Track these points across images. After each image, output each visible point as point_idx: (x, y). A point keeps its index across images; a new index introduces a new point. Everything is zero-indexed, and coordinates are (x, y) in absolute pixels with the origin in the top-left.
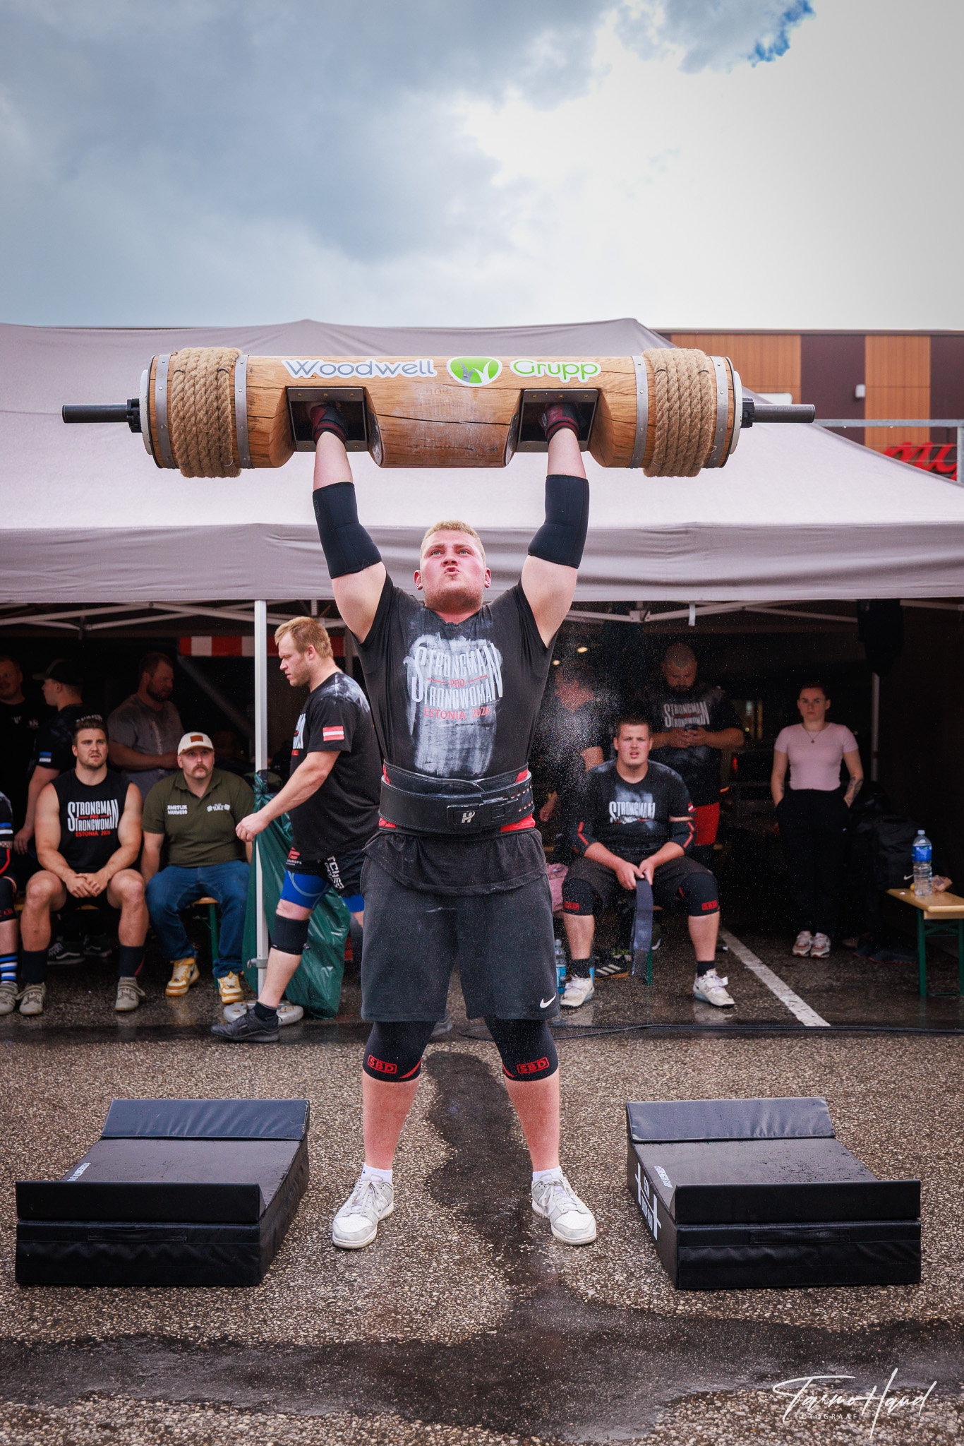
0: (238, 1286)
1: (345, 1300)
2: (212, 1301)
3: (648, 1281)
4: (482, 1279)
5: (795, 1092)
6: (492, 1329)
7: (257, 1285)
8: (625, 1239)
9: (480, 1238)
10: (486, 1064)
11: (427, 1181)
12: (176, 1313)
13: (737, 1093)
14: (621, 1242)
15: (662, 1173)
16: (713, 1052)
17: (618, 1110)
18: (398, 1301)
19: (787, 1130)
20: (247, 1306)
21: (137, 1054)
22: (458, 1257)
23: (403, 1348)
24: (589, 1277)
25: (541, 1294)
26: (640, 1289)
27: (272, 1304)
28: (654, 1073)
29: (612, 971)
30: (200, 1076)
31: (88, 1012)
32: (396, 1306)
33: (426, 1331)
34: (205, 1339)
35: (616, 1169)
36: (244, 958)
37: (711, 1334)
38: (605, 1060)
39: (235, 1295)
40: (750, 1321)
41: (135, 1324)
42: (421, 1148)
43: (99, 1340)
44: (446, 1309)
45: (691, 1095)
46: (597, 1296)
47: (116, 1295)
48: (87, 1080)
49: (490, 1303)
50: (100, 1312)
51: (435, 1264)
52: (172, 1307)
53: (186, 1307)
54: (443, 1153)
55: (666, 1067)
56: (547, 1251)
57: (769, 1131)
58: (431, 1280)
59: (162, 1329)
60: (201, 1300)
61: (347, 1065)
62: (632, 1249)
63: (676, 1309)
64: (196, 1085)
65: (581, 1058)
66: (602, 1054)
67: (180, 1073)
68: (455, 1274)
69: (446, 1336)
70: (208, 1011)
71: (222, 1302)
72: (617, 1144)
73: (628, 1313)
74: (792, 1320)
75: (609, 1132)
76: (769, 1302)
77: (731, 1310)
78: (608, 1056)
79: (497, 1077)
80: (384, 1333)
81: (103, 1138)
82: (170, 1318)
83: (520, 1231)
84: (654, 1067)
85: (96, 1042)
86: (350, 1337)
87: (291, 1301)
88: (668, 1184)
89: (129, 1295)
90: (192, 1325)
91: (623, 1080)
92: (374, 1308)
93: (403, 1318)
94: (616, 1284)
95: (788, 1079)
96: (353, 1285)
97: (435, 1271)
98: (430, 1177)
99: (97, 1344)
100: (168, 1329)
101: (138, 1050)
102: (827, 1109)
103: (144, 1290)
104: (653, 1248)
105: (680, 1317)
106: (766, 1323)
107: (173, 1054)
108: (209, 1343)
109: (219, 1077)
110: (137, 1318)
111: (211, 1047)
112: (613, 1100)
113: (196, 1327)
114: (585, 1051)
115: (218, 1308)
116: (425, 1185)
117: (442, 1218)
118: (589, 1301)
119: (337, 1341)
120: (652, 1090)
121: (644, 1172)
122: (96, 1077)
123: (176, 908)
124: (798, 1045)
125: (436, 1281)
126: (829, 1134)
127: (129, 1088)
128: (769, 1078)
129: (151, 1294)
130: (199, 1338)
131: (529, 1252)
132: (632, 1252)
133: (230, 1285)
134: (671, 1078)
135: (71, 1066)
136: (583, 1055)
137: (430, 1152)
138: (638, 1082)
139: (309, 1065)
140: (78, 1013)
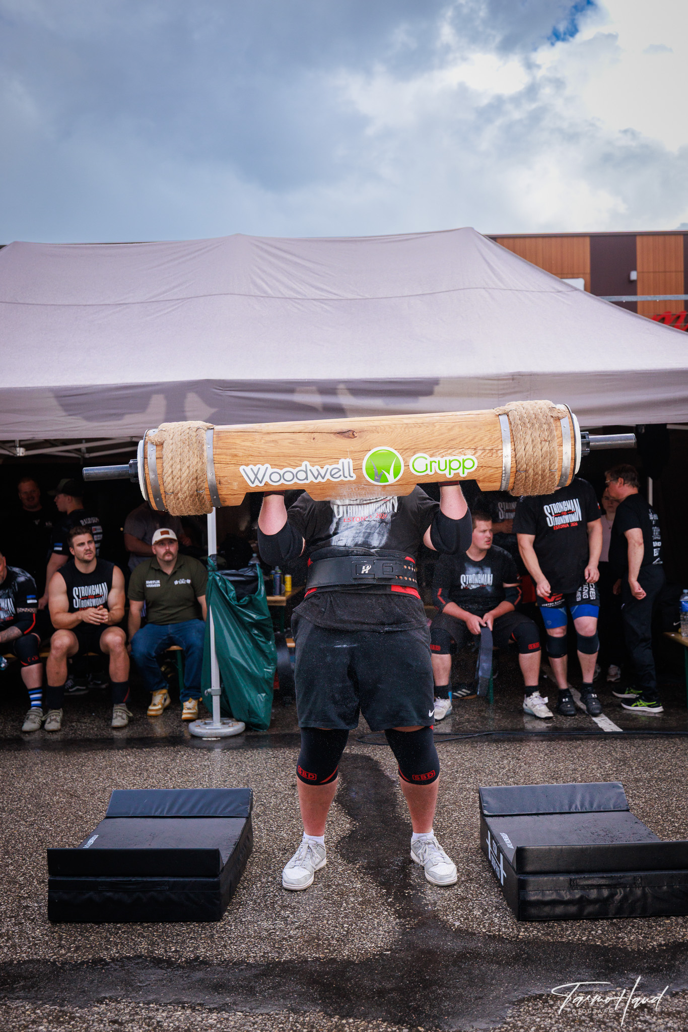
0: (205, 922)
1: (282, 930)
2: (188, 933)
3: (498, 915)
4: (379, 914)
5: (599, 779)
6: (387, 950)
7: (219, 921)
8: (480, 885)
9: (376, 886)
10: (377, 762)
11: (337, 845)
12: (162, 941)
13: (557, 780)
14: (478, 888)
15: (506, 838)
16: (539, 751)
17: (472, 793)
18: (319, 931)
19: (595, 806)
20: (212, 936)
21: (128, 757)
22: (361, 899)
23: (324, 965)
24: (455, 912)
25: (422, 924)
26: (492, 921)
27: (230, 934)
28: (497, 766)
29: (465, 694)
30: (173, 772)
31: (93, 729)
32: (318, 935)
33: (340, 952)
34: (183, 959)
35: (472, 835)
36: (202, 689)
37: (544, 952)
38: (462, 757)
39: (203, 928)
40: (572, 943)
41: (133, 949)
43: (108, 960)
44: (354, 936)
45: (524, 782)
46: (462, 926)
47: (119, 929)
48: (94, 776)
49: (385, 932)
50: (108, 941)
51: (345, 905)
52: (159, 937)
53: (169, 936)
54: (348, 826)
55: (505, 762)
56: (424, 894)
57: (582, 807)
58: (342, 915)
59: (152, 953)
60: (180, 931)
61: (278, 764)
62: (486, 892)
63: (519, 935)
64: (171, 779)
66: (459, 753)
67: (159, 770)
68: (359, 912)
69: (355, 956)
70: (177, 727)
71: (194, 933)
72: (472, 817)
73: (484, 938)
74: (602, 942)
75: (466, 809)
76: (585, 929)
77: (558, 935)
78: (464, 755)
79: (385, 771)
80: (310, 954)
81: (107, 818)
82: (158, 945)
83: (405, 881)
84: (497, 762)
85: (99, 749)
86: (286, 957)
87: (243, 932)
88: (511, 846)
89: (128, 928)
90: (173, 950)
91: (475, 771)
92: (302, 936)
93: (324, 943)
94: (475, 917)
95: (594, 769)
96: (287, 920)
97: (345, 910)
98: (339, 842)
99: (107, 964)
100: (157, 952)
101: (129, 755)
102: (623, 790)
103: (139, 925)
104: (500, 891)
105: (522, 941)
106: (584, 945)
107: (154, 757)
108: (186, 962)
109: (187, 773)
110: (134, 944)
111: (180, 752)
112: (468, 786)
113: (176, 951)
114: (447, 752)
115: (192, 937)
116: (336, 848)
117: (349, 872)
118: (456, 930)
119: (277, 960)
120: (496, 779)
121: (493, 837)
122: (100, 775)
123: (154, 654)
124: (599, 746)
125: (346, 916)
126: (625, 809)
127: (123, 782)
128: (580, 769)
129: (144, 928)
130: (179, 959)
131: (411, 895)
132: (486, 895)
133: (199, 920)
134: (509, 770)
135: (82, 767)
136: (446, 754)
137: (339, 824)
138: (485, 773)
139: (250, 764)
140: (85, 729)
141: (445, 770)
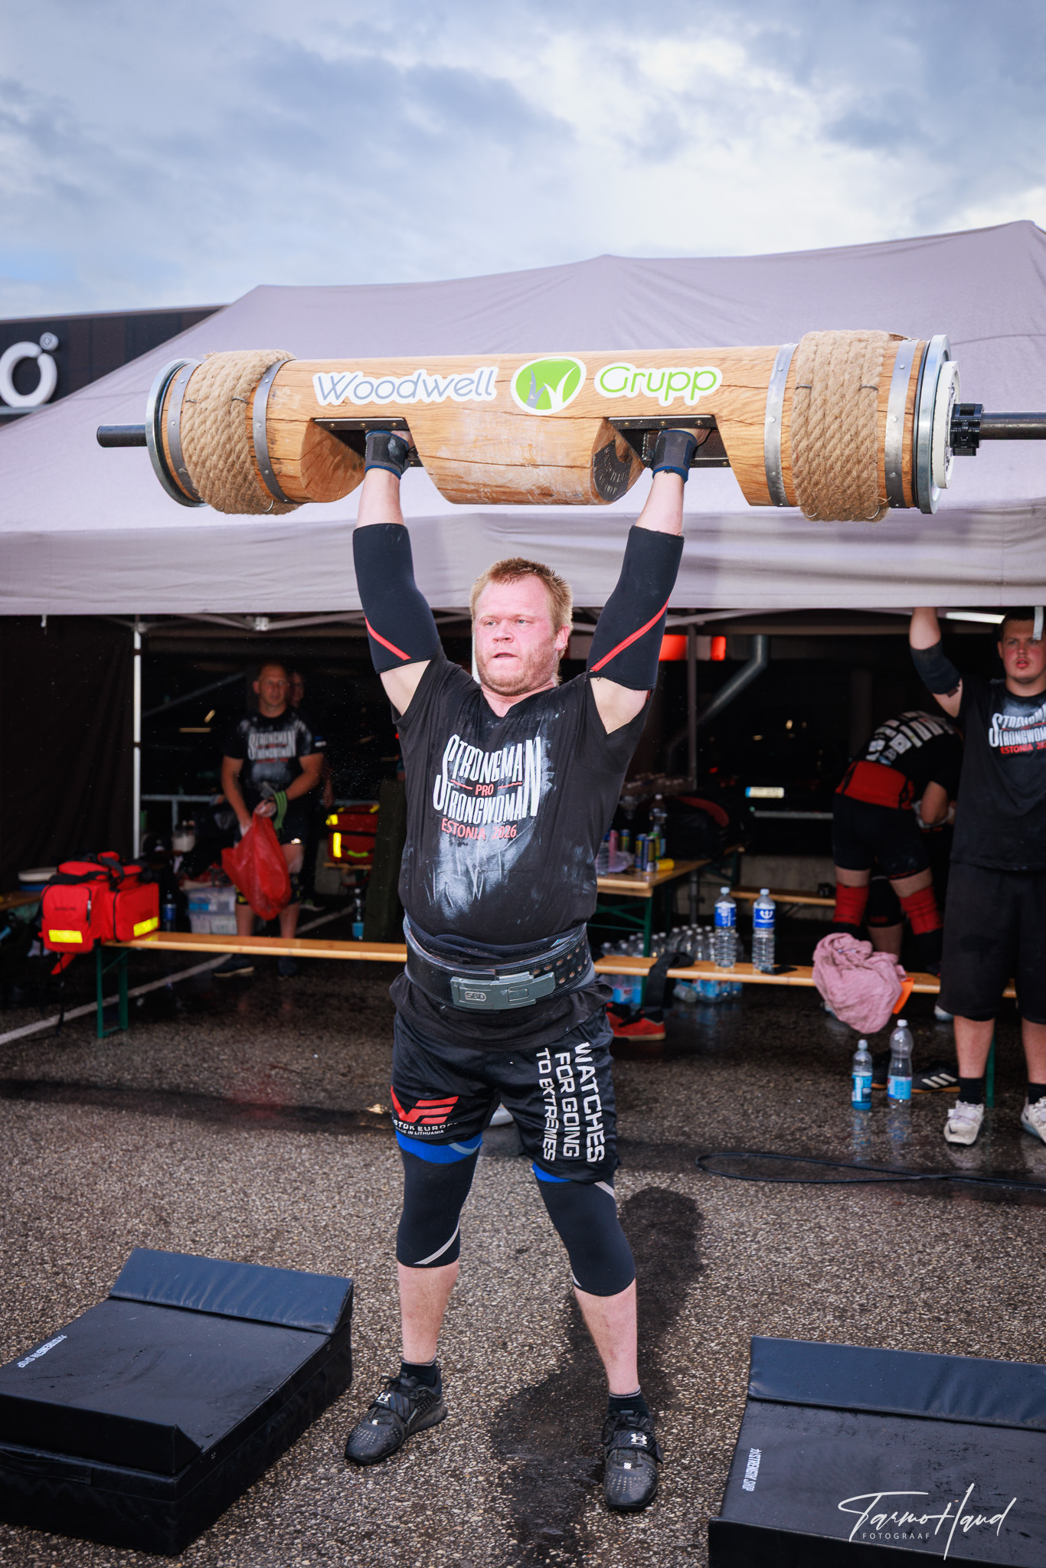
7: (176, 1557)
9: (507, 1526)
10: (700, 1216)
11: (504, 1406)
16: (1020, 1230)
17: (830, 1318)
19: (1001, 1413)
21: (304, 1150)
29: (944, 1083)
38: (862, 1225)
42: (531, 1348)
45: (948, 1303)
48: (223, 1183)
61: (527, 1197)
65: (830, 1220)
79: (701, 1238)
81: (111, 1298)
84: (920, 1248)
98: (513, 1398)
101: (308, 1146)
103: (43, 1540)
107: (342, 1155)
109: (367, 1197)
116: (496, 1415)
117: (481, 1479)
122: (234, 1181)
135: (220, 1162)
136: (836, 1214)
137: (539, 1355)
138: (884, 1271)
139: (482, 1192)
140: (282, 1085)
141: (811, 1252)
